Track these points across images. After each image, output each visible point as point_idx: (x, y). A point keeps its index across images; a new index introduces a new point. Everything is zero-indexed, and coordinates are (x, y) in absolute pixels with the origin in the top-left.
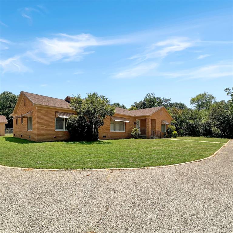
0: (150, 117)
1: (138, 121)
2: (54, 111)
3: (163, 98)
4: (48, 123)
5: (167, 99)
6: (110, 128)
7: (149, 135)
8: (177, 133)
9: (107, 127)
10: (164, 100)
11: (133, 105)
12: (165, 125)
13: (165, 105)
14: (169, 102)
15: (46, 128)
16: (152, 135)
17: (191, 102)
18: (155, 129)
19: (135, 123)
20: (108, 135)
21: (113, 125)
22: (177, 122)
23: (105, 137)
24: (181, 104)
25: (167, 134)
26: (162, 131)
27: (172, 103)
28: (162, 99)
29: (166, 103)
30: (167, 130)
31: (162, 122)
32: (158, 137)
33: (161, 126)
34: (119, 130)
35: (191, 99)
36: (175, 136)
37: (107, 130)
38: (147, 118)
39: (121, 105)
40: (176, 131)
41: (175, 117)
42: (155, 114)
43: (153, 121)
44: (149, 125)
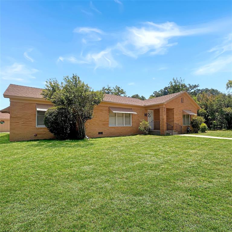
0: (164, 106)
1: (151, 112)
2: (34, 103)
3: (189, 84)
4: (26, 119)
5: (194, 85)
6: (108, 122)
7: (163, 130)
8: (206, 126)
9: (104, 121)
10: (191, 87)
11: (152, 95)
12: (188, 115)
13: (192, 92)
14: (197, 88)
15: (22, 124)
16: (168, 129)
17: (227, 85)
18: (173, 121)
19: (146, 115)
20: (105, 130)
21: (114, 118)
22: (207, 112)
23: (100, 133)
24: (213, 90)
25: (190, 128)
26: (184, 124)
27: (201, 89)
28: (188, 86)
29: (193, 91)
30: (192, 123)
31: (183, 112)
32: (177, 133)
33: (182, 117)
34: (123, 124)
35: (228, 82)
36: (203, 130)
37: (104, 125)
38: (160, 107)
39: (140, 96)
40: (205, 124)
41: (204, 105)
42: (172, 101)
43: (169, 111)
44: (163, 116)
